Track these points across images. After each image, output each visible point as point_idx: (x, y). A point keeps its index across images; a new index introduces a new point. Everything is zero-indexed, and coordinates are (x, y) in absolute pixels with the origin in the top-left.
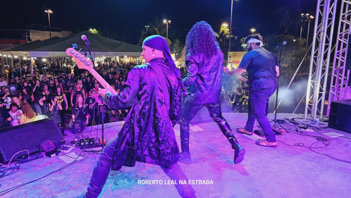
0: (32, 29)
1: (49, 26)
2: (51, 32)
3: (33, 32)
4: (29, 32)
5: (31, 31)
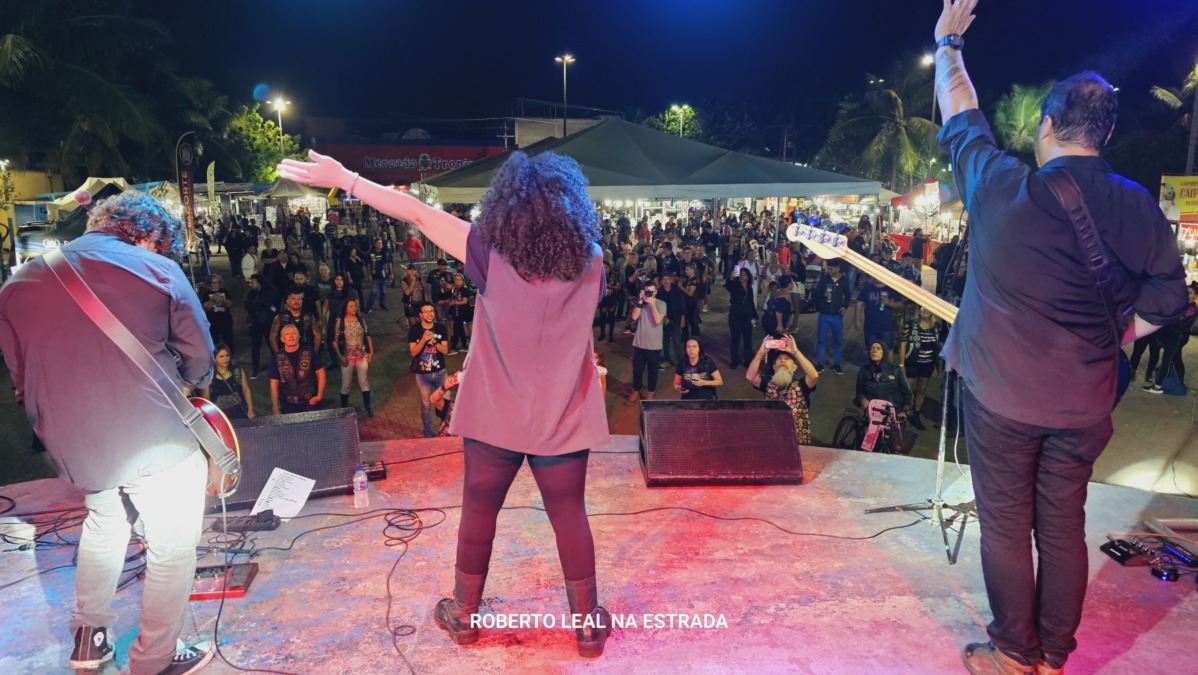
0: (520, 116)
1: (562, 101)
2: (569, 121)
3: (522, 124)
4: (512, 125)
5: (518, 121)
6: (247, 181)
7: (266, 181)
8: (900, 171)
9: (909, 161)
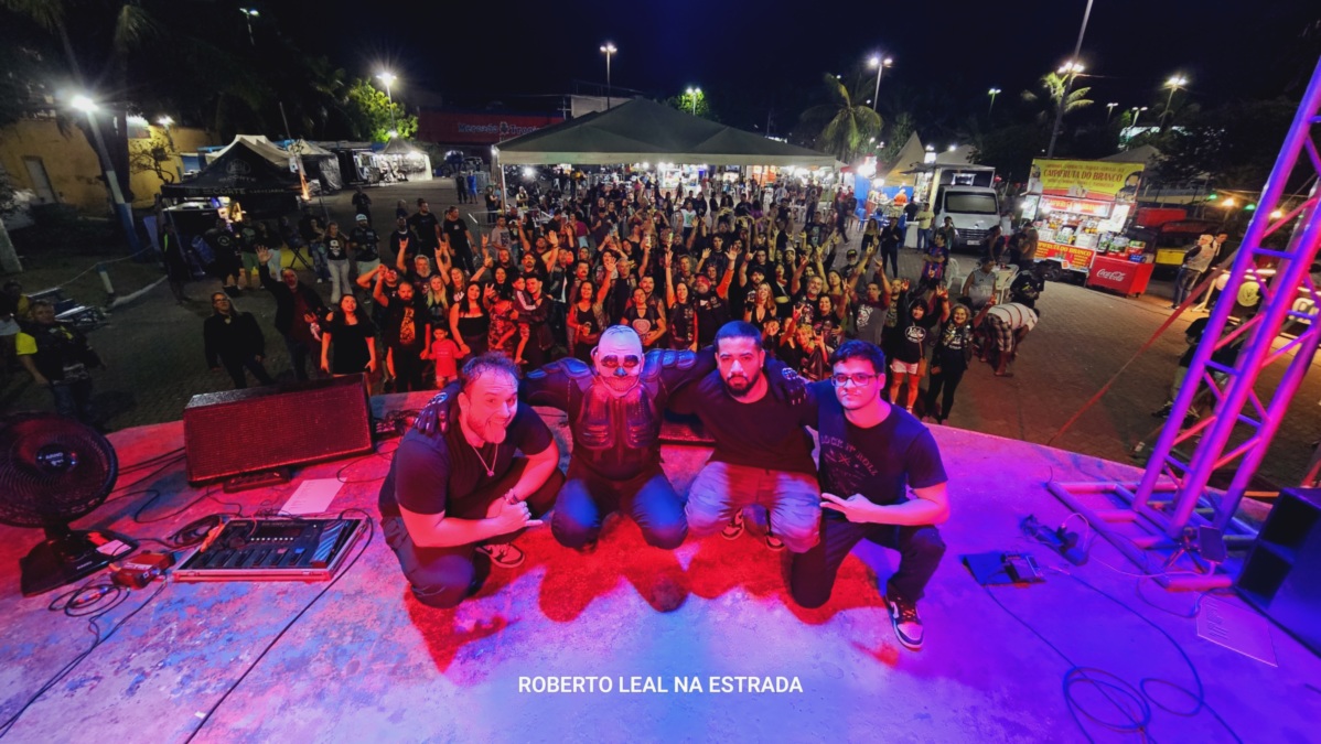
0: (575, 94)
1: (605, 83)
3: (576, 100)
5: (574, 98)
6: (367, 141)
7: (381, 140)
8: (848, 146)
9: (854, 140)
